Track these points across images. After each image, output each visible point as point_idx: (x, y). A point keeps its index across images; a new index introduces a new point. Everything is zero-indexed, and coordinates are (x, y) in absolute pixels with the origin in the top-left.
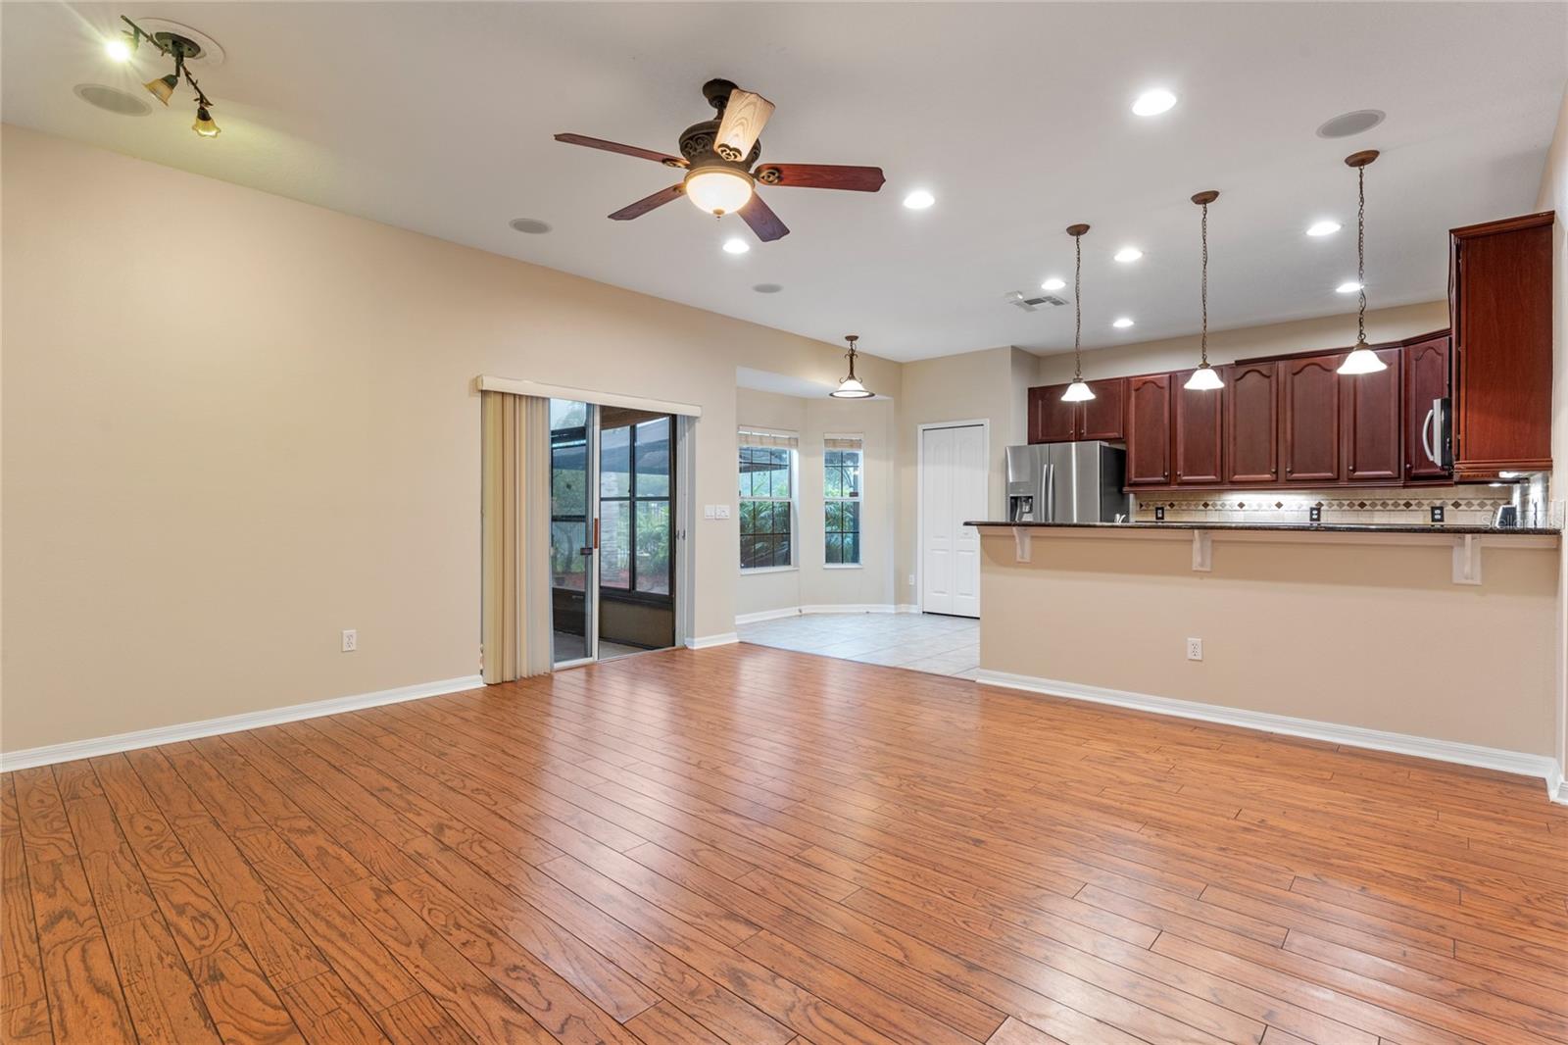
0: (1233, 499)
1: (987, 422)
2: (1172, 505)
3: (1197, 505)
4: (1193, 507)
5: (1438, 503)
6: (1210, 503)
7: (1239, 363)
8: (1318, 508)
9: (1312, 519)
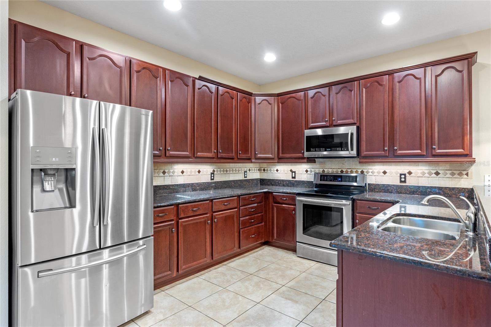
8: (213, 173)
9: (212, 180)
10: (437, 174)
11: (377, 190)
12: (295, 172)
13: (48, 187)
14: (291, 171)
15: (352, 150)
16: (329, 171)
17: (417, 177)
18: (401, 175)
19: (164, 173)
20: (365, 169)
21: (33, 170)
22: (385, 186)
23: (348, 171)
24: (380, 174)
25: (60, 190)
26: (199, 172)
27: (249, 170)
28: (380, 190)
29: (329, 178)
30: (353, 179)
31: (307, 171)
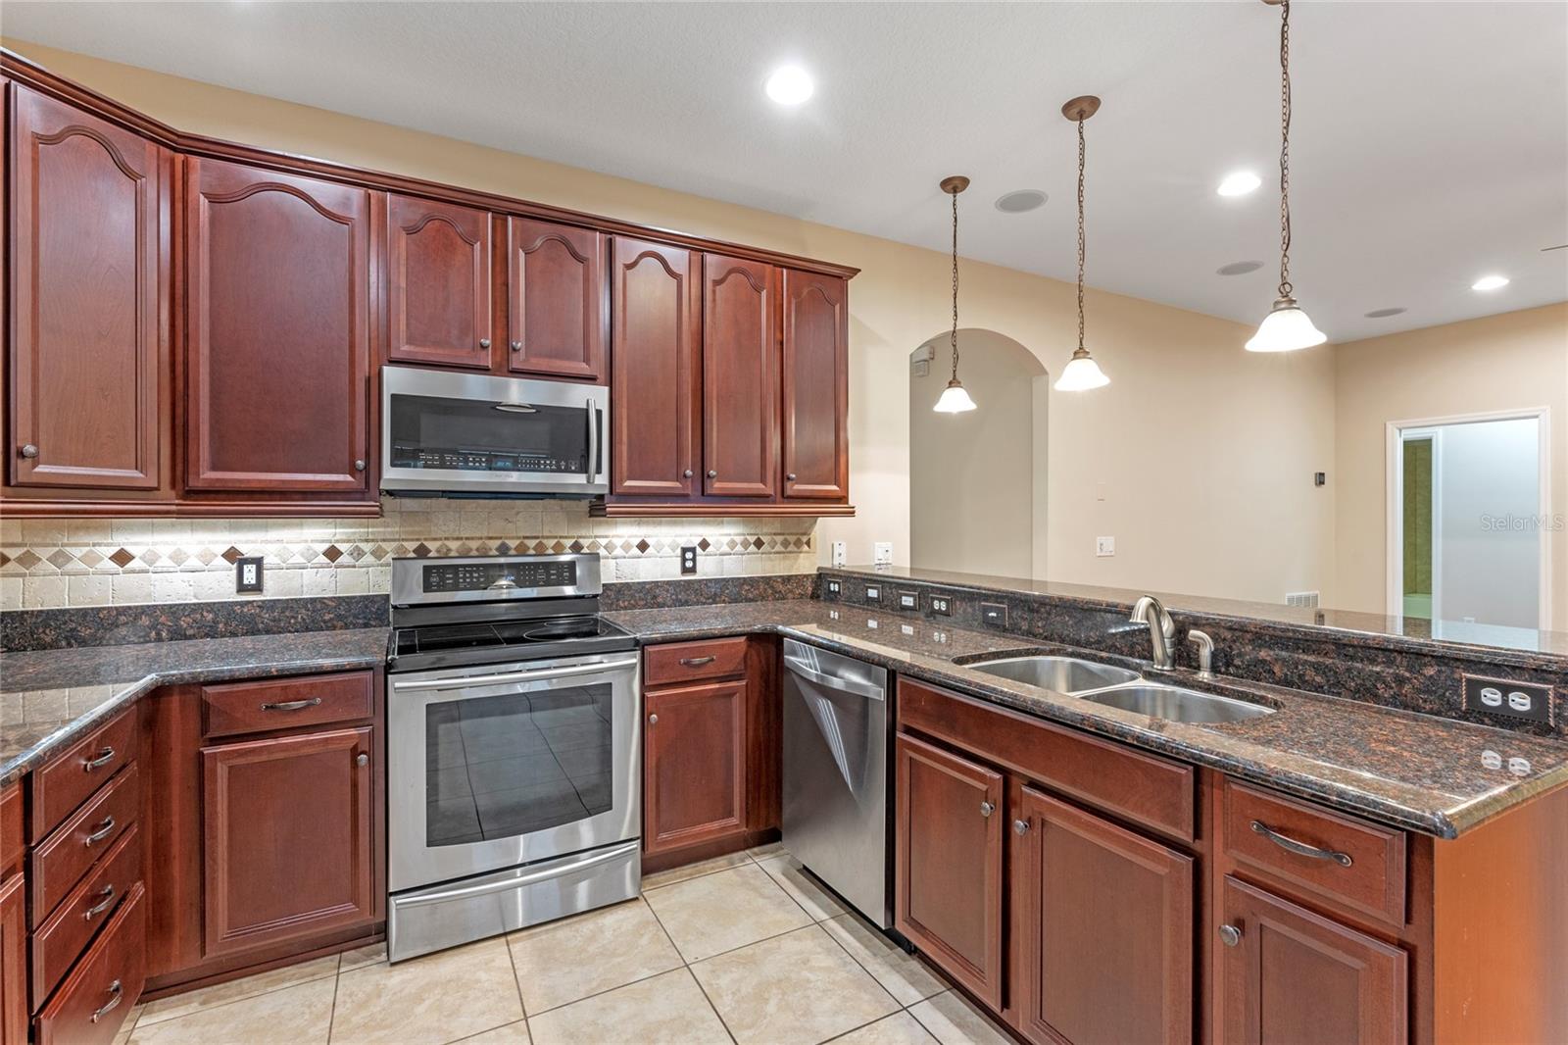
10: (759, 544)
11: (624, 602)
12: (258, 562)
14: (231, 555)
16: (449, 550)
17: (721, 555)
18: (684, 550)
20: (584, 537)
22: (647, 587)
23: (525, 545)
24: (631, 553)
28: (632, 602)
29: (464, 578)
30: (560, 574)
31: (333, 554)
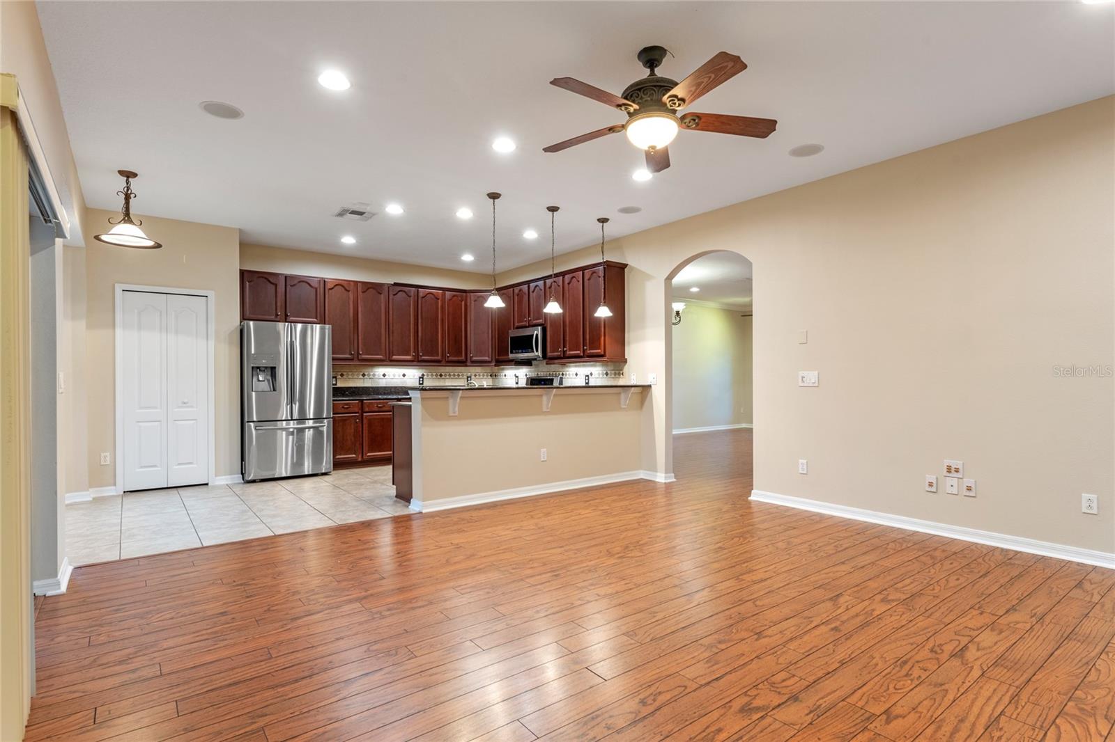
0: (380, 371)
1: (211, 294)
2: (342, 375)
3: (358, 375)
4: (355, 377)
5: (469, 374)
6: (366, 374)
7: (396, 284)
8: (422, 377)
9: (420, 384)
10: (607, 374)
13: (261, 378)
15: (537, 351)
17: (595, 377)
18: (584, 375)
19: (364, 375)
21: (253, 368)
24: (574, 377)
25: (268, 381)
26: (404, 375)
27: (475, 376)
